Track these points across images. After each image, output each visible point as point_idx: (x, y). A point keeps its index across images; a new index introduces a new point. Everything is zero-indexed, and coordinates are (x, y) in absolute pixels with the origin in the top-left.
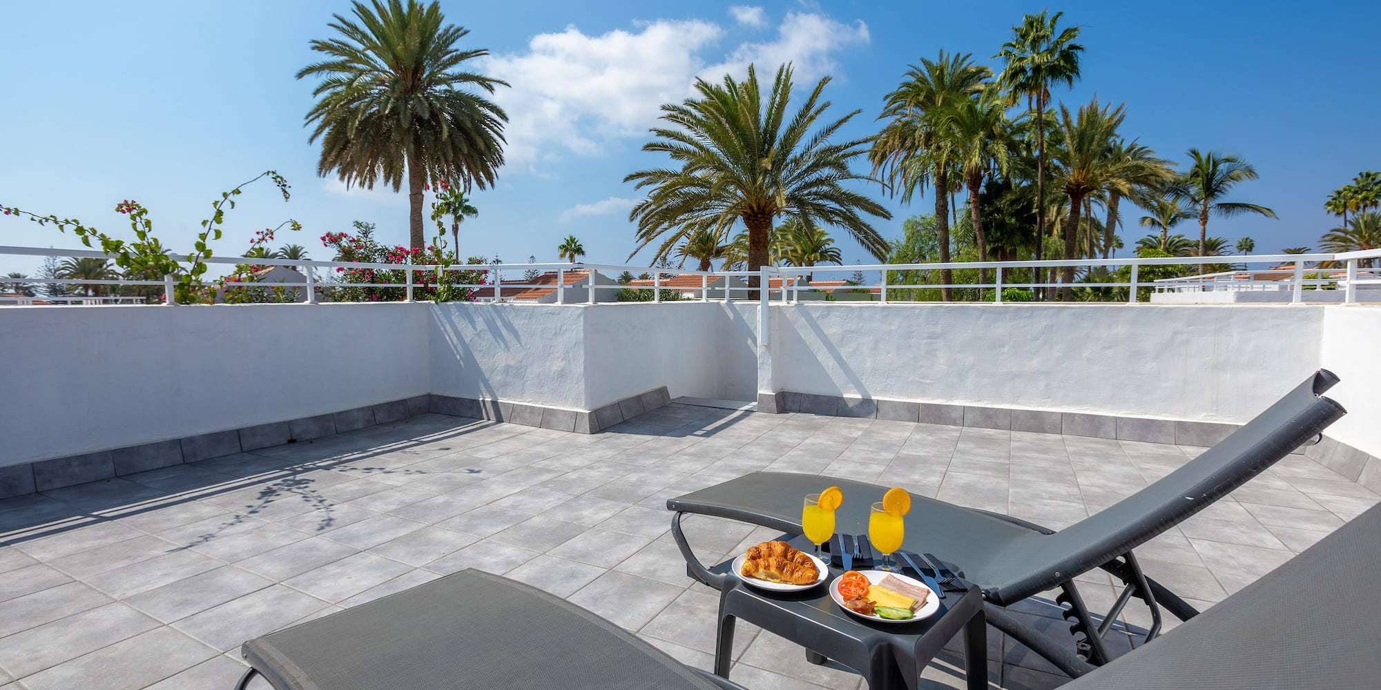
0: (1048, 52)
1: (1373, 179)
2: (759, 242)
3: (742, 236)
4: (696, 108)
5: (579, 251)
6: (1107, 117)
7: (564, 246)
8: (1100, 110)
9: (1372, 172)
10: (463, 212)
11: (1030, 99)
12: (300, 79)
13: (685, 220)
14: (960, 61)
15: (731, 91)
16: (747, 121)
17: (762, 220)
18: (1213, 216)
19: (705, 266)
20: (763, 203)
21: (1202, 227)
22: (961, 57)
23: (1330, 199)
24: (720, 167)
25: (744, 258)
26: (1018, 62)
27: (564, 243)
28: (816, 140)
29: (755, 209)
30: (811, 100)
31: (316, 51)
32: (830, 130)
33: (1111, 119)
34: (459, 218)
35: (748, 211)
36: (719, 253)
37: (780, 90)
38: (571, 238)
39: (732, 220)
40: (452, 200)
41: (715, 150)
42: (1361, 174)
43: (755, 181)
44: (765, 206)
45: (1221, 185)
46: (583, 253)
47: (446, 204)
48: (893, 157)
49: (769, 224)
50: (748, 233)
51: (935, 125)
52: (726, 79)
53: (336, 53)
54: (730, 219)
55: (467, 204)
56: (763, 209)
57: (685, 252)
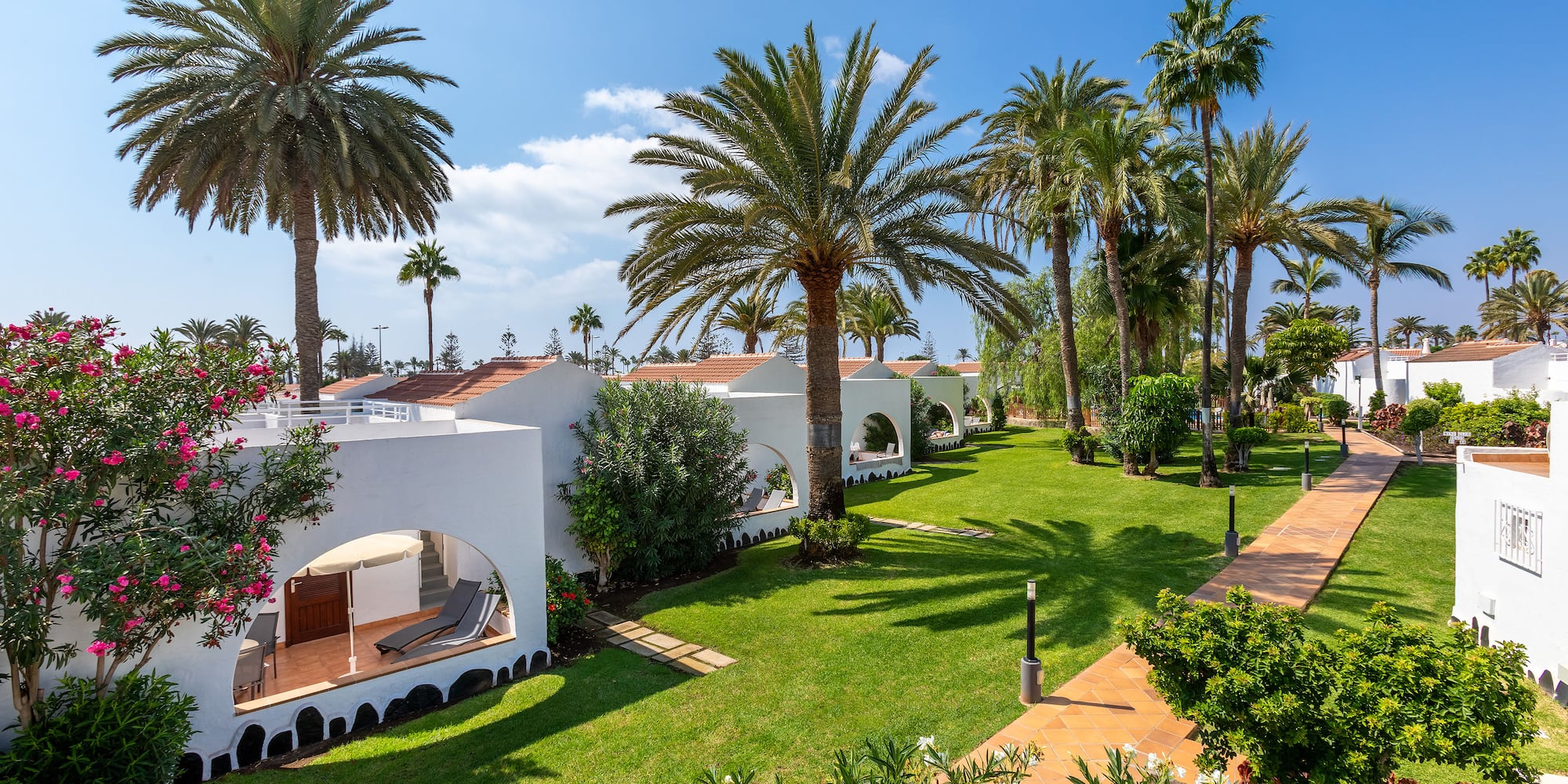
0: (1224, 44)
1: (1525, 238)
2: (823, 310)
3: (799, 304)
4: (721, 101)
5: (596, 323)
6: (1284, 144)
7: (576, 317)
8: (1277, 133)
9: (1522, 230)
10: (439, 273)
11: (1194, 114)
12: (103, 58)
13: (706, 276)
14: (1079, 72)
15: (776, 72)
16: (802, 112)
17: (827, 276)
18: (1383, 278)
19: (751, 344)
20: (828, 247)
21: (1373, 292)
22: (1081, 67)
23: (1469, 262)
24: (752, 188)
25: (800, 332)
26: (1179, 60)
27: (577, 313)
28: (909, 155)
29: (817, 258)
30: (903, 86)
31: (135, 16)
32: (930, 140)
33: (1290, 145)
34: (433, 282)
35: (805, 261)
36: (767, 325)
37: (854, 71)
38: (585, 306)
39: (780, 279)
40: (424, 258)
41: (749, 164)
42: (1510, 232)
43: (815, 213)
44: (830, 255)
45: (1398, 240)
46: (600, 325)
47: (415, 263)
48: (999, 197)
49: (837, 283)
50: (805, 301)
51: (1058, 152)
52: (767, 49)
53: (170, 21)
54: (777, 278)
55: (445, 263)
56: (829, 259)
57: (728, 323)
